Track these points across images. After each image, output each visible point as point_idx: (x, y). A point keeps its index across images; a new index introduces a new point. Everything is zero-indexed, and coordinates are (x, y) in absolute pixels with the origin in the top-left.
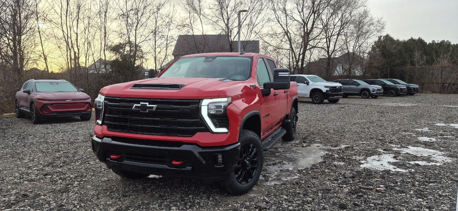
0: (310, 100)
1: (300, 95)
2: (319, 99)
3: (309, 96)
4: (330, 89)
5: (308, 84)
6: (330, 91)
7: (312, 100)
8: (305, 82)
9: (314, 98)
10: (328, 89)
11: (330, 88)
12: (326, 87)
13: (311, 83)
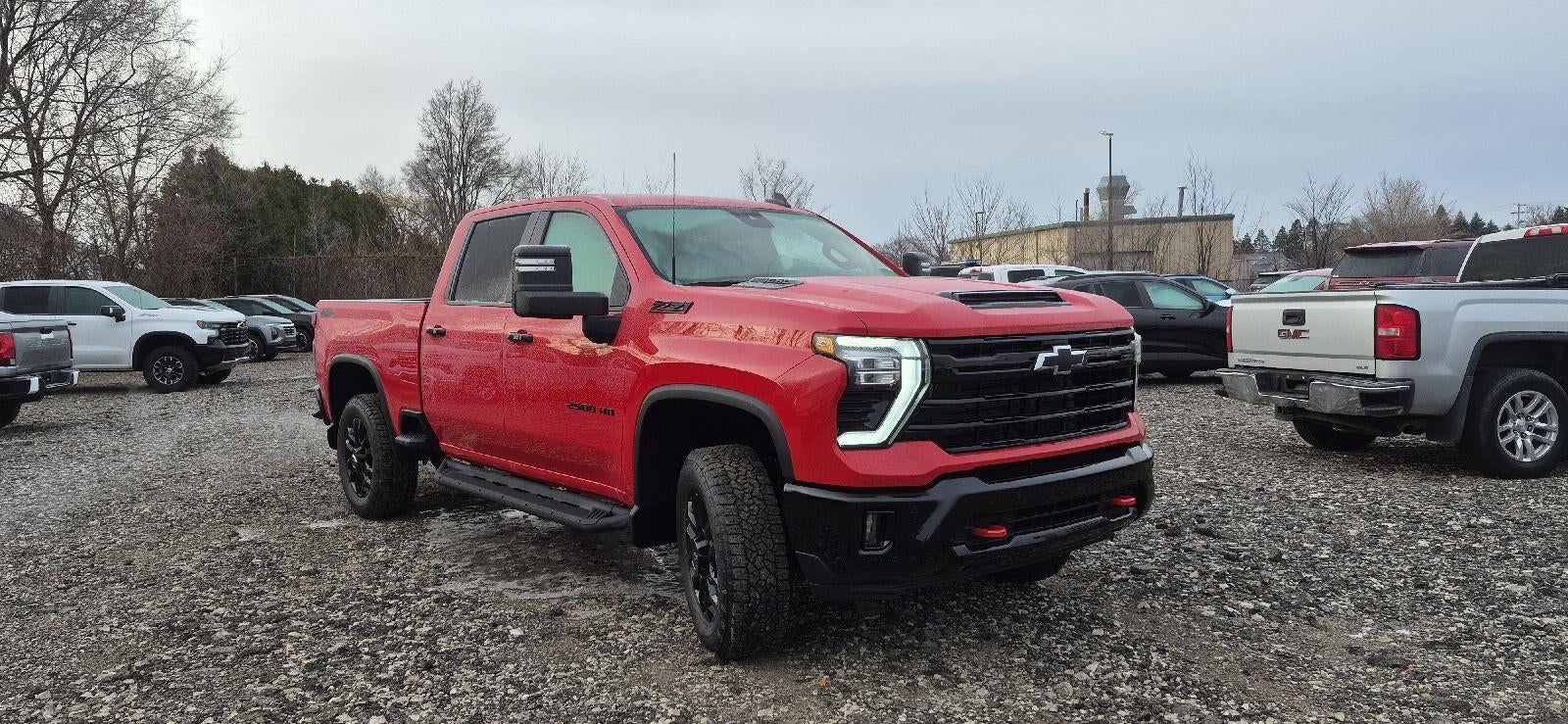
0: (139, 379)
1: (82, 363)
2: (177, 370)
3: (129, 363)
4: (221, 332)
5: (119, 316)
6: (218, 338)
7: (148, 376)
8: (111, 311)
9: (157, 370)
10: (214, 333)
11: (219, 329)
12: (203, 325)
13: (132, 312)
